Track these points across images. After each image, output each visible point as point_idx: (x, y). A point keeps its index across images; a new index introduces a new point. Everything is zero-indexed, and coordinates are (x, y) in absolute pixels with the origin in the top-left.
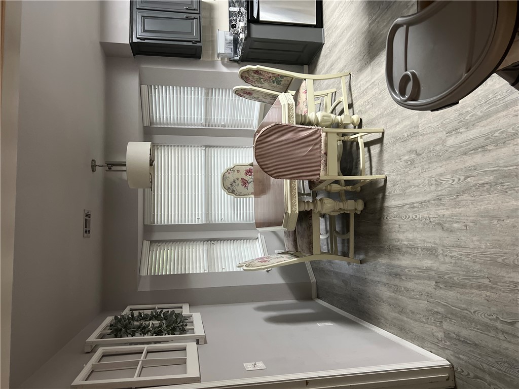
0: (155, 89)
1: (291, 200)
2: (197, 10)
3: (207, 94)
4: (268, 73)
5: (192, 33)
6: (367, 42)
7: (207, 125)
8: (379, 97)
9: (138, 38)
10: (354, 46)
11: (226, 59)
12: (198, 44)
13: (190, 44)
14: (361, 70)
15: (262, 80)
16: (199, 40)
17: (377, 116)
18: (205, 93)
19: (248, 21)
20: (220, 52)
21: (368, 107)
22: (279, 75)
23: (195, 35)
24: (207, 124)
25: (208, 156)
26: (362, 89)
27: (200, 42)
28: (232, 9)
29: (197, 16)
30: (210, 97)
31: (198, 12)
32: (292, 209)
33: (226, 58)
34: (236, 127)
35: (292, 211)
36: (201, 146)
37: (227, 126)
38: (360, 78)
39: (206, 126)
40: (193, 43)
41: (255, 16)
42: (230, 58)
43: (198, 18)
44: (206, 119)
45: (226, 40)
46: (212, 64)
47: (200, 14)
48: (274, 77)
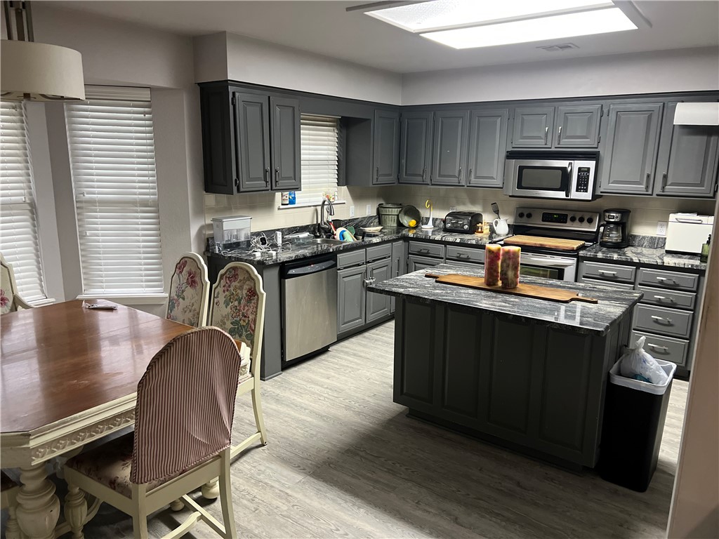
0: (145, 113)
1: (64, 437)
2: (276, 186)
3: (144, 204)
4: (255, 313)
5: (250, 179)
6: (327, 455)
7: (79, 205)
8: (277, 517)
9: (234, 93)
10: (303, 434)
11: (209, 232)
12: (235, 188)
13: (234, 177)
14: (285, 461)
15: (236, 303)
16: (242, 190)
17: (247, 530)
18: (147, 200)
19: (283, 263)
20: (224, 223)
21: (245, 502)
22: (254, 331)
23: (246, 184)
24: (83, 205)
25: (11, 209)
26: (261, 477)
27: (238, 190)
28: (279, 234)
29: (269, 187)
30: (139, 209)
31: (274, 188)
32: (43, 446)
33: (212, 232)
34: (83, 259)
35: (36, 449)
36: (31, 194)
37: (82, 241)
38: (273, 466)
39: (77, 202)
40: (236, 181)
41: (292, 272)
42: (213, 238)
43: (267, 188)
44: (92, 202)
45: (238, 230)
46: (200, 210)
47: (272, 189)
48: (248, 323)
